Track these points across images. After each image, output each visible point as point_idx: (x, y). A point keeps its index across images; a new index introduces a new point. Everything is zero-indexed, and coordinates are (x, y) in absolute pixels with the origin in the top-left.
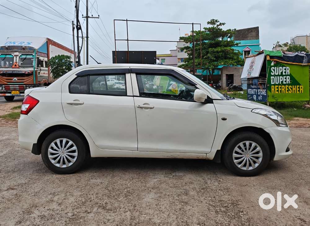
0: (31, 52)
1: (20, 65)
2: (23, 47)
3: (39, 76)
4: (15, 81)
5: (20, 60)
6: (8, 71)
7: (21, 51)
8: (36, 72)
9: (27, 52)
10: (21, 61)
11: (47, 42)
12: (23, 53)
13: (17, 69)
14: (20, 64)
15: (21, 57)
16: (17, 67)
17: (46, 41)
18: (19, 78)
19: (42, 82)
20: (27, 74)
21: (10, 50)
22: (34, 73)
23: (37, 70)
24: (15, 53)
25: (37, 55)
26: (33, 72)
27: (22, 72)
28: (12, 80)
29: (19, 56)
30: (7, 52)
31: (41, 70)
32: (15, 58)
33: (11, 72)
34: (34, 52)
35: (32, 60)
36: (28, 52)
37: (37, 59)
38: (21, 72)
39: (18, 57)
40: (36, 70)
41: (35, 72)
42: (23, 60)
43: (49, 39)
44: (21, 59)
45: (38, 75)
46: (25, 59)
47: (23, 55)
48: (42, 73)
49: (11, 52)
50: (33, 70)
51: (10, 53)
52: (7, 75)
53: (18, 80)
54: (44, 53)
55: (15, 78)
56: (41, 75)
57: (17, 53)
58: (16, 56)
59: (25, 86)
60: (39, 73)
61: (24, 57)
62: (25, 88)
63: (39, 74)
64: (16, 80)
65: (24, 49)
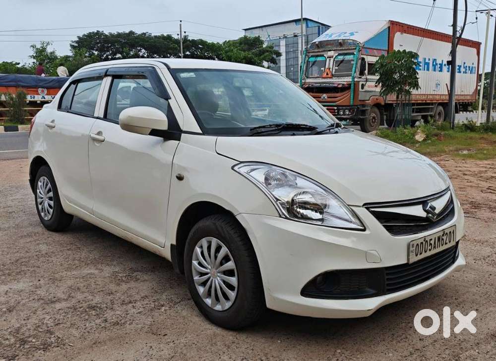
0: (352, 49)
1: (333, 73)
2: (340, 41)
3: (363, 90)
4: (324, 100)
5: (334, 63)
6: (316, 83)
7: (338, 49)
8: (356, 84)
9: (345, 50)
10: (335, 67)
11: (389, 27)
12: (340, 52)
13: (329, 80)
14: (334, 71)
15: (336, 60)
16: (329, 76)
17: (386, 27)
18: (330, 95)
19: (370, 101)
20: (341, 88)
21: (322, 47)
22: (352, 85)
23: (360, 80)
24: (329, 52)
25: (361, 54)
26: (350, 84)
27: (334, 84)
28: (320, 98)
29: (334, 57)
30: (318, 52)
31: (367, 80)
32: (328, 60)
33: (319, 85)
34: (356, 49)
35: (352, 62)
36: (347, 49)
37: (360, 61)
38: (332, 84)
39: (332, 60)
40: (357, 81)
41: (354, 84)
42: (338, 63)
43: (392, 23)
44: (337, 61)
45: (360, 89)
46: (342, 61)
47: (339, 55)
48: (369, 86)
49: (324, 51)
50: (351, 80)
51: (322, 53)
52: (314, 90)
53: (329, 98)
54: (379, 48)
55: (324, 95)
56: (366, 88)
57: (331, 53)
58: (330, 57)
59: (336, 108)
60: (363, 86)
61: (341, 58)
62: (336, 111)
63: (362, 88)
64: (326, 97)
65: (341, 44)
